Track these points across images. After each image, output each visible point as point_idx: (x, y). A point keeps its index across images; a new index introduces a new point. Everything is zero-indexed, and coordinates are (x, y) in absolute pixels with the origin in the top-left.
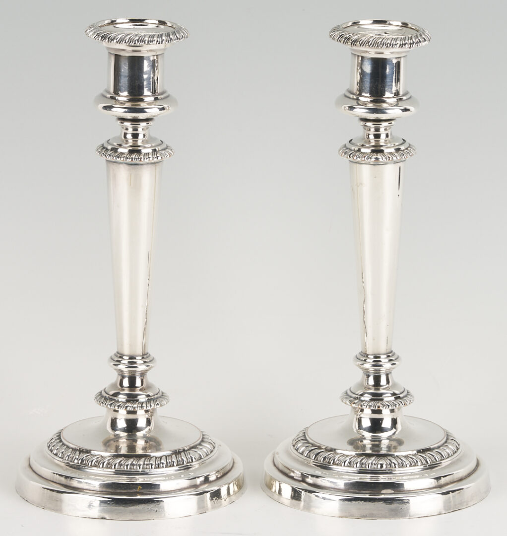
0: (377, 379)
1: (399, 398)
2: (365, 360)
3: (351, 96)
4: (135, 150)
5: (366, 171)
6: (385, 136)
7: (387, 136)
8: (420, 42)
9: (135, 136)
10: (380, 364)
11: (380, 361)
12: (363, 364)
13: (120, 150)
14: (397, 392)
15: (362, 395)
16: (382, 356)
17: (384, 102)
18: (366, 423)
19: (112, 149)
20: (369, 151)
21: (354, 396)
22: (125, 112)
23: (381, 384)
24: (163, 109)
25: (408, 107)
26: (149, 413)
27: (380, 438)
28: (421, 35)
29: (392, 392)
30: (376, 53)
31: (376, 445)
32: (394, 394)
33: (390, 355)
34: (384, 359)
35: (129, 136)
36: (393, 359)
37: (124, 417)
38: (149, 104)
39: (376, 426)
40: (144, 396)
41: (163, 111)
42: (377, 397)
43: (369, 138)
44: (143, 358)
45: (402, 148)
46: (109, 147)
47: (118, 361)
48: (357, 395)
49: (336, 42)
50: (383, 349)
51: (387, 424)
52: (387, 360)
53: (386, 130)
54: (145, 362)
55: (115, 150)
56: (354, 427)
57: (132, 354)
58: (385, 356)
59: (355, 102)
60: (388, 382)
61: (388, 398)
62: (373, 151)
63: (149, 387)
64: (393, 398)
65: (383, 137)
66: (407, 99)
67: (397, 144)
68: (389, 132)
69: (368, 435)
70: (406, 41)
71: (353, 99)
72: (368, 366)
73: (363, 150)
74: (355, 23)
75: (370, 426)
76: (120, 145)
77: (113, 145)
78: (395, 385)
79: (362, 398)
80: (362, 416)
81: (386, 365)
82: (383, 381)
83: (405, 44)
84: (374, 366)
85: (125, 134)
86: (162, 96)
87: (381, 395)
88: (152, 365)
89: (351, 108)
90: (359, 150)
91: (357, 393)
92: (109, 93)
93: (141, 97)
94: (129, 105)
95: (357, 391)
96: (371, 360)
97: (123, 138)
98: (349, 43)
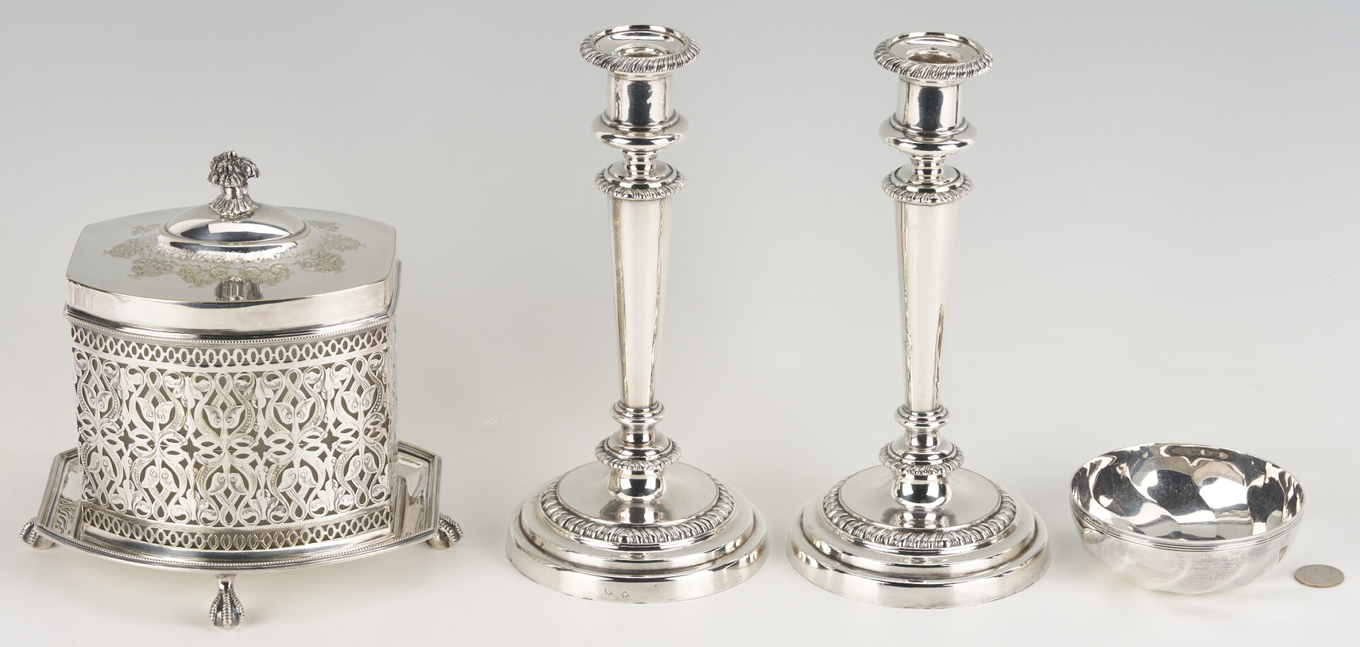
0: (922, 439)
1: (947, 460)
2: (908, 418)
3: (898, 126)
4: (641, 185)
5: (913, 211)
6: (937, 172)
7: (940, 171)
8: (980, 68)
9: (641, 168)
10: (926, 423)
11: (926, 420)
12: (905, 423)
13: (622, 184)
14: (946, 452)
15: (904, 455)
16: (929, 414)
17: (937, 136)
18: (908, 491)
19: (614, 182)
20: (915, 190)
21: (894, 456)
22: (629, 144)
23: (927, 445)
24: (672, 139)
25: (964, 141)
26: (658, 473)
27: (924, 510)
28: (981, 59)
29: (939, 453)
30: (928, 82)
31: (919, 516)
32: (942, 456)
33: (938, 411)
34: (931, 417)
35: (633, 168)
36: (942, 415)
37: (629, 478)
38: (655, 133)
39: (920, 494)
40: (654, 453)
41: (673, 141)
42: (922, 460)
43: (916, 173)
44: (651, 410)
45: (958, 184)
46: (610, 180)
47: (619, 413)
48: (898, 455)
49: (881, 68)
50: (927, 406)
51: (933, 491)
52: (934, 418)
53: (938, 164)
54: (654, 415)
55: (616, 184)
56: (892, 494)
57: (638, 406)
58: (932, 413)
59: (902, 135)
60: (935, 442)
61: (934, 460)
62: (921, 191)
63: (659, 440)
64: (941, 461)
65: (934, 173)
66: (964, 131)
67: (952, 180)
68: (942, 166)
69: (911, 506)
70: (964, 70)
71: (899, 130)
72: (911, 425)
73: (909, 188)
74: (903, 37)
75: (912, 495)
76: (622, 178)
77: (615, 178)
78: (944, 445)
79: (904, 461)
80: (903, 480)
81: (933, 423)
82: (930, 442)
83: (963, 74)
84: (918, 425)
85: (628, 167)
86: (671, 123)
87: (925, 457)
88: (661, 417)
89: (897, 142)
90: (904, 188)
91: (897, 453)
92: (609, 118)
93: (646, 127)
94: (632, 135)
95: (898, 450)
96: (914, 418)
97: (626, 169)
98: (899, 72)
